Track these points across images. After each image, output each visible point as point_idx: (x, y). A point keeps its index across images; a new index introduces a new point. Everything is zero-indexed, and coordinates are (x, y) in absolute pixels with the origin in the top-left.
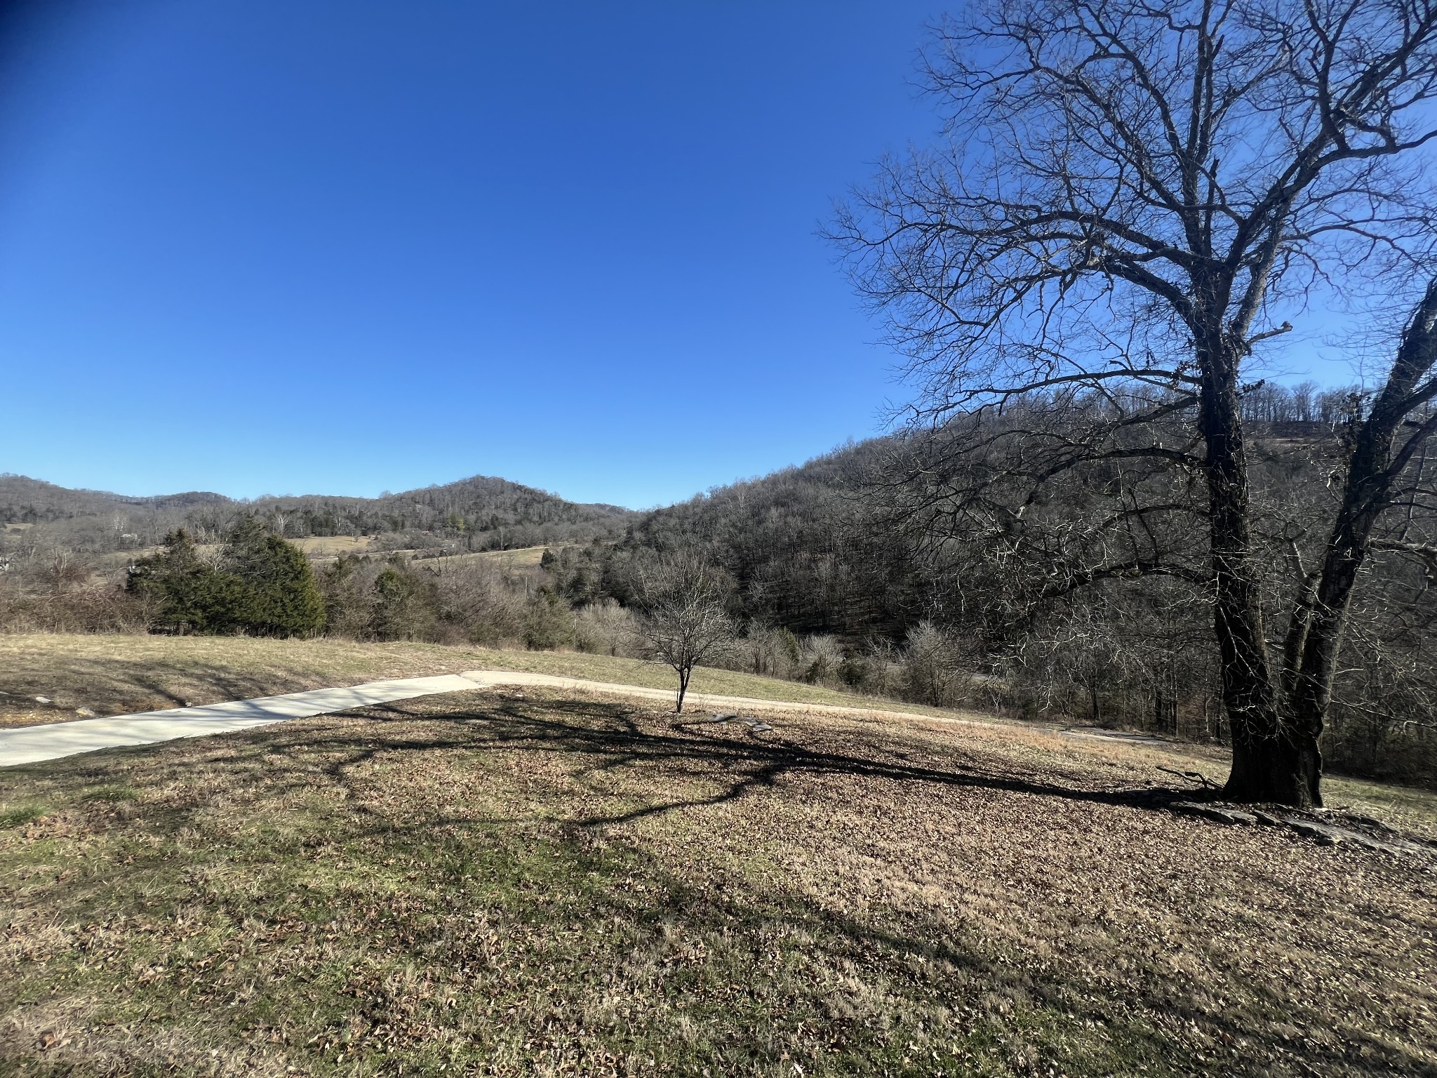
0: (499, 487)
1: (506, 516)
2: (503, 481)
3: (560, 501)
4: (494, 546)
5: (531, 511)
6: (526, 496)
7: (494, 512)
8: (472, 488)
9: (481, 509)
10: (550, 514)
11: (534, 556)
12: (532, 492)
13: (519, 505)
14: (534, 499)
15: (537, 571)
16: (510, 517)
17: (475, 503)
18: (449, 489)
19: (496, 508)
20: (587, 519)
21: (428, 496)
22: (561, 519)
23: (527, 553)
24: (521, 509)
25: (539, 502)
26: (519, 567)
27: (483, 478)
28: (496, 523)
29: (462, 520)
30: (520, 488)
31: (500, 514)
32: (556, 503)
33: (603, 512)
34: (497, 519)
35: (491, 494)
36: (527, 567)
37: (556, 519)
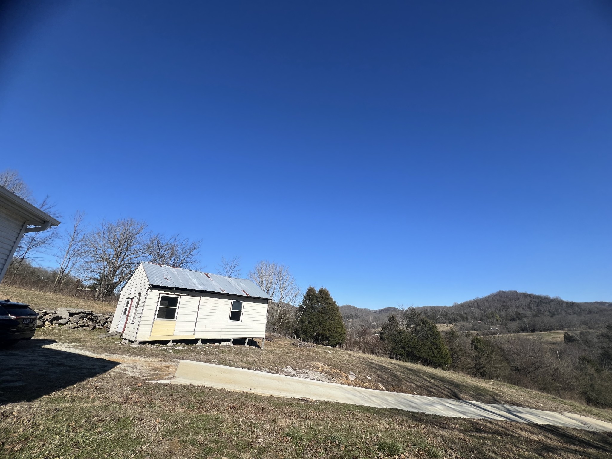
0: (515, 296)
1: (525, 312)
2: (516, 292)
3: (562, 301)
4: (524, 330)
5: (542, 308)
6: (535, 299)
7: (516, 310)
8: (498, 298)
9: (507, 309)
10: (557, 310)
11: (559, 336)
12: (538, 297)
13: (532, 305)
14: (541, 301)
15: (564, 345)
16: (528, 312)
17: (503, 306)
18: (486, 299)
19: (517, 307)
20: (590, 312)
21: (476, 303)
22: (567, 312)
23: (550, 335)
24: (534, 308)
25: (546, 303)
26: (548, 343)
27: (504, 292)
28: (519, 316)
29: (498, 315)
30: (529, 295)
31: (521, 311)
32: (560, 303)
33: (603, 307)
34: (519, 314)
35: (511, 300)
36: (554, 344)
37: (563, 313)
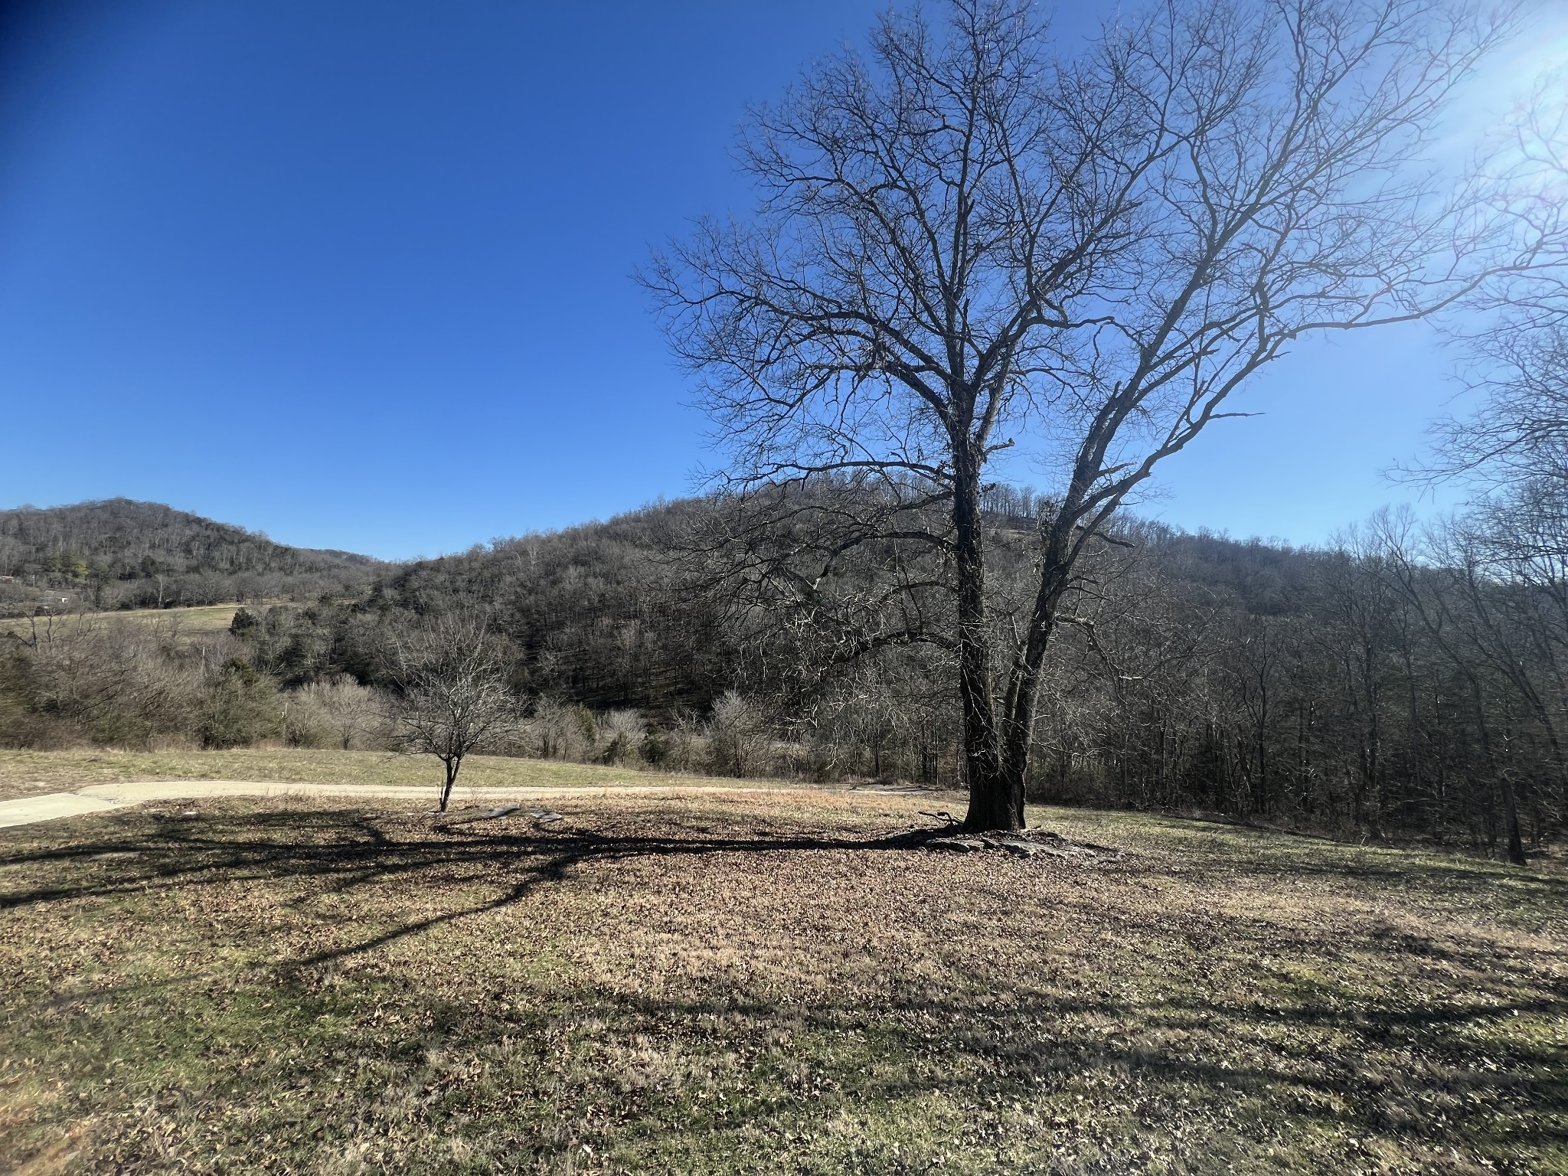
0: (160, 517)
1: (170, 560)
2: (166, 511)
3: (268, 543)
4: (145, 602)
5: (217, 554)
6: (209, 532)
7: (147, 553)
8: (105, 516)
9: (122, 548)
10: (249, 560)
11: (223, 616)
12: (219, 528)
13: (195, 545)
14: (222, 538)
15: (222, 638)
16: (179, 561)
17: (111, 539)
18: (61, 515)
19: (153, 547)
20: (311, 569)
21: (15, 522)
22: (267, 566)
23: (207, 613)
24: (198, 551)
25: (232, 543)
26: (190, 633)
27: (129, 503)
28: (151, 569)
29: (84, 563)
30: (199, 521)
31: (160, 556)
32: (262, 545)
33: (337, 561)
34: (153, 563)
35: (142, 526)
36: (206, 633)
37: (260, 568)
